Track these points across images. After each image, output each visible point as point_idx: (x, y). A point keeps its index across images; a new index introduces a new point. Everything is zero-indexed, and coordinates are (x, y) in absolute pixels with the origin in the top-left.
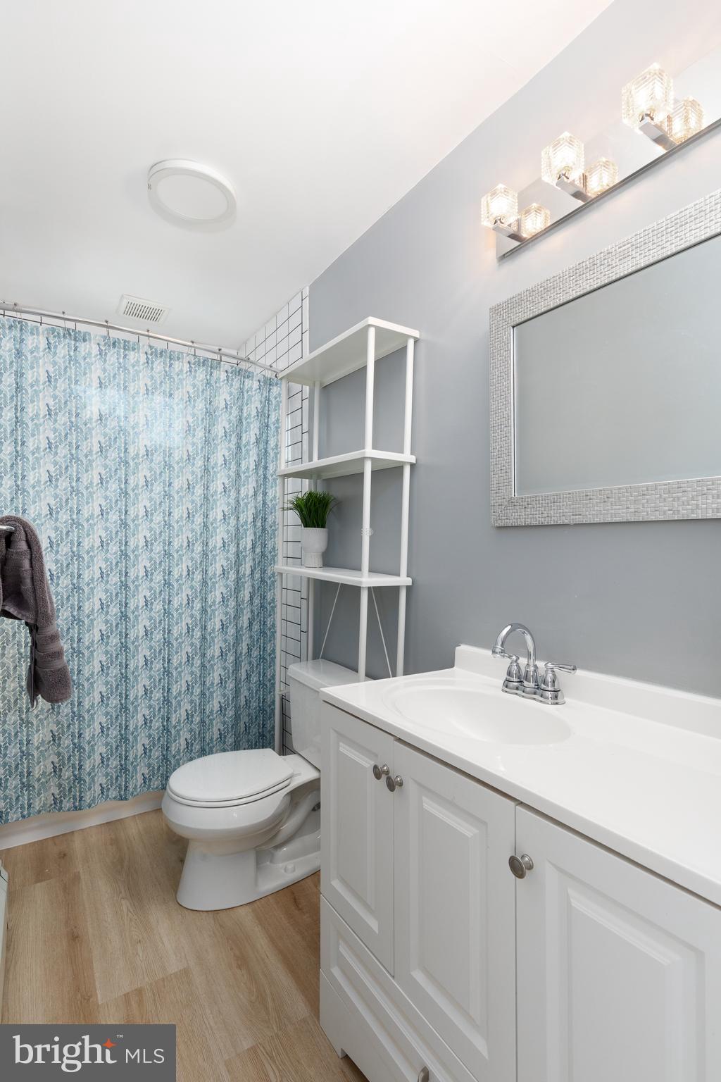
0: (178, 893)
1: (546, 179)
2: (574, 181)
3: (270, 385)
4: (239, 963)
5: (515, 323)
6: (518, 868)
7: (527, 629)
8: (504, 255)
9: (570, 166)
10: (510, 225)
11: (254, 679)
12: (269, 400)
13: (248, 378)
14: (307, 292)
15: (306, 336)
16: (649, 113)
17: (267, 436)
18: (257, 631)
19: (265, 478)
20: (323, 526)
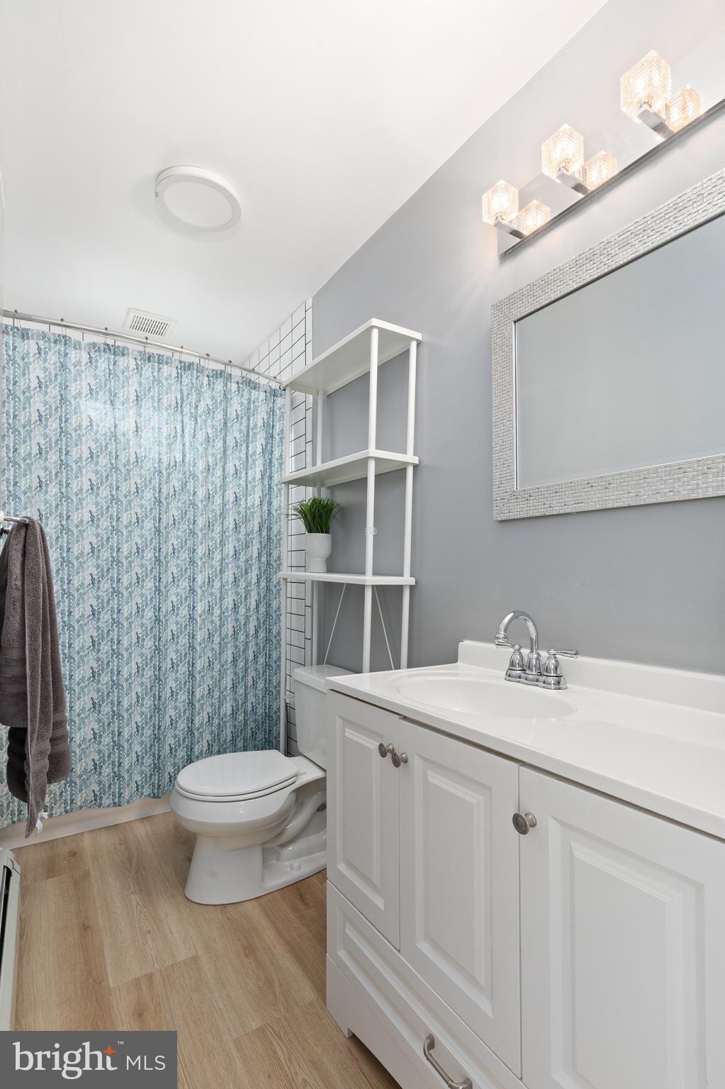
0: (186, 888)
1: (546, 172)
2: (574, 173)
3: (274, 396)
4: (247, 952)
5: (516, 318)
6: (521, 824)
7: (528, 616)
8: (506, 252)
9: (570, 158)
10: (511, 222)
11: (261, 685)
12: (273, 411)
13: (255, 389)
14: (309, 303)
15: (310, 347)
16: (646, 101)
17: (272, 447)
18: (263, 638)
19: (270, 487)
20: (327, 532)
